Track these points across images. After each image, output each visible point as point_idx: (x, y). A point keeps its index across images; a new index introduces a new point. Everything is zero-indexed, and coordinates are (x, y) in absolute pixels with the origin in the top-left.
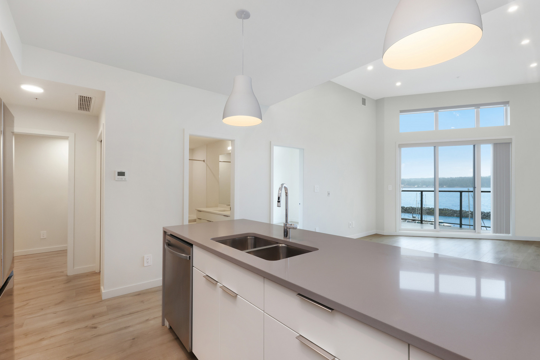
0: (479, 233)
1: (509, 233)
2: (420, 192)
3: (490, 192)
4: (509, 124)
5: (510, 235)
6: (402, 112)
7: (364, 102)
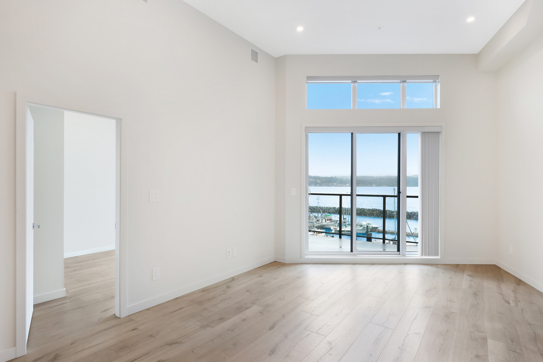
0: (404, 255)
1: (438, 255)
2: (339, 196)
3: (417, 197)
4: (439, 107)
5: (439, 257)
6: (309, 78)
7: (255, 55)
